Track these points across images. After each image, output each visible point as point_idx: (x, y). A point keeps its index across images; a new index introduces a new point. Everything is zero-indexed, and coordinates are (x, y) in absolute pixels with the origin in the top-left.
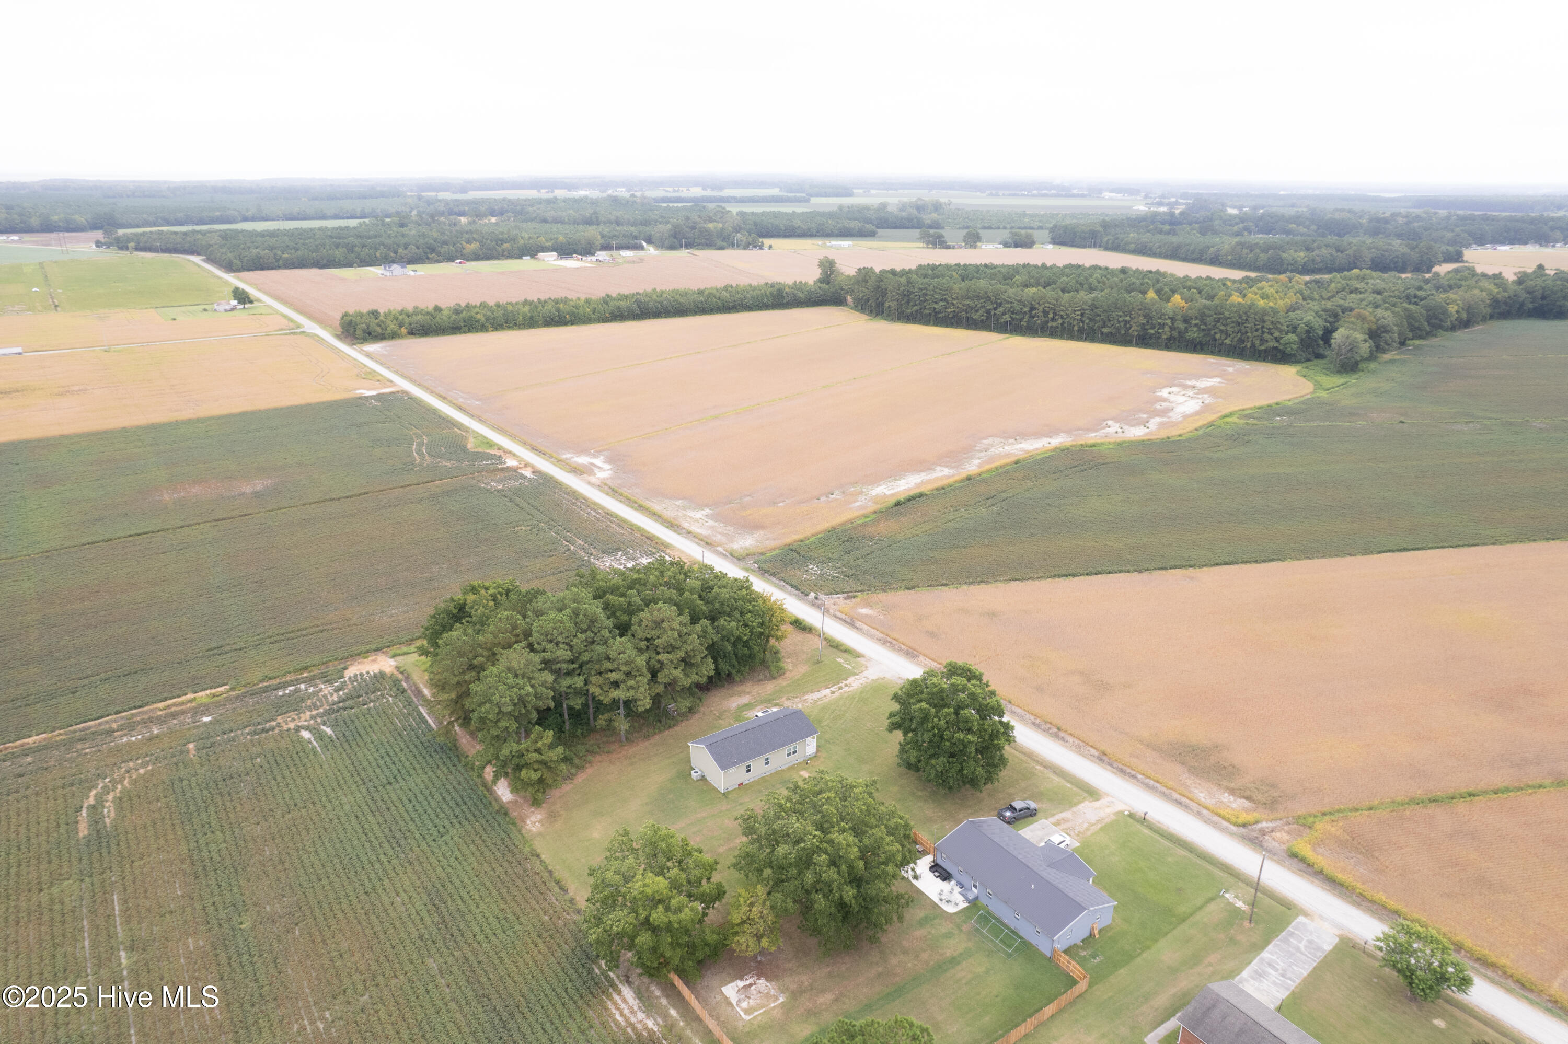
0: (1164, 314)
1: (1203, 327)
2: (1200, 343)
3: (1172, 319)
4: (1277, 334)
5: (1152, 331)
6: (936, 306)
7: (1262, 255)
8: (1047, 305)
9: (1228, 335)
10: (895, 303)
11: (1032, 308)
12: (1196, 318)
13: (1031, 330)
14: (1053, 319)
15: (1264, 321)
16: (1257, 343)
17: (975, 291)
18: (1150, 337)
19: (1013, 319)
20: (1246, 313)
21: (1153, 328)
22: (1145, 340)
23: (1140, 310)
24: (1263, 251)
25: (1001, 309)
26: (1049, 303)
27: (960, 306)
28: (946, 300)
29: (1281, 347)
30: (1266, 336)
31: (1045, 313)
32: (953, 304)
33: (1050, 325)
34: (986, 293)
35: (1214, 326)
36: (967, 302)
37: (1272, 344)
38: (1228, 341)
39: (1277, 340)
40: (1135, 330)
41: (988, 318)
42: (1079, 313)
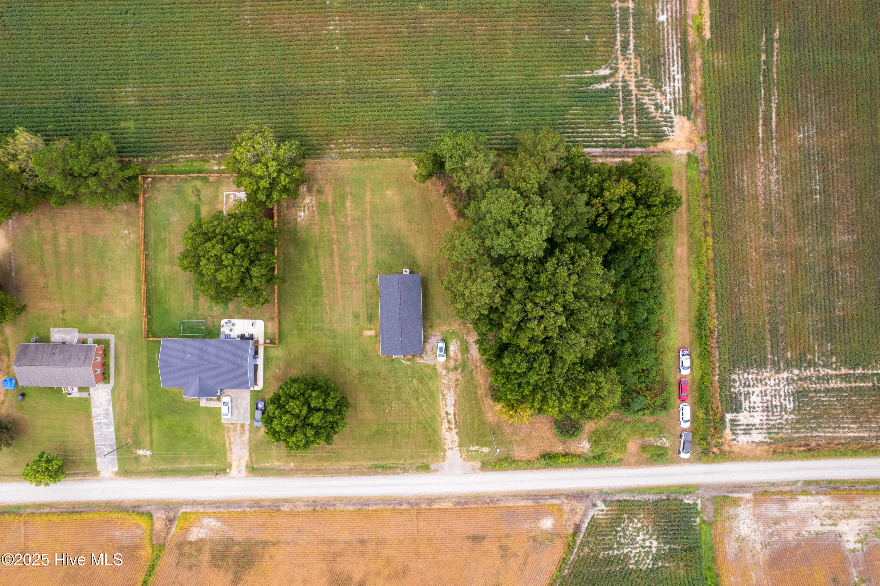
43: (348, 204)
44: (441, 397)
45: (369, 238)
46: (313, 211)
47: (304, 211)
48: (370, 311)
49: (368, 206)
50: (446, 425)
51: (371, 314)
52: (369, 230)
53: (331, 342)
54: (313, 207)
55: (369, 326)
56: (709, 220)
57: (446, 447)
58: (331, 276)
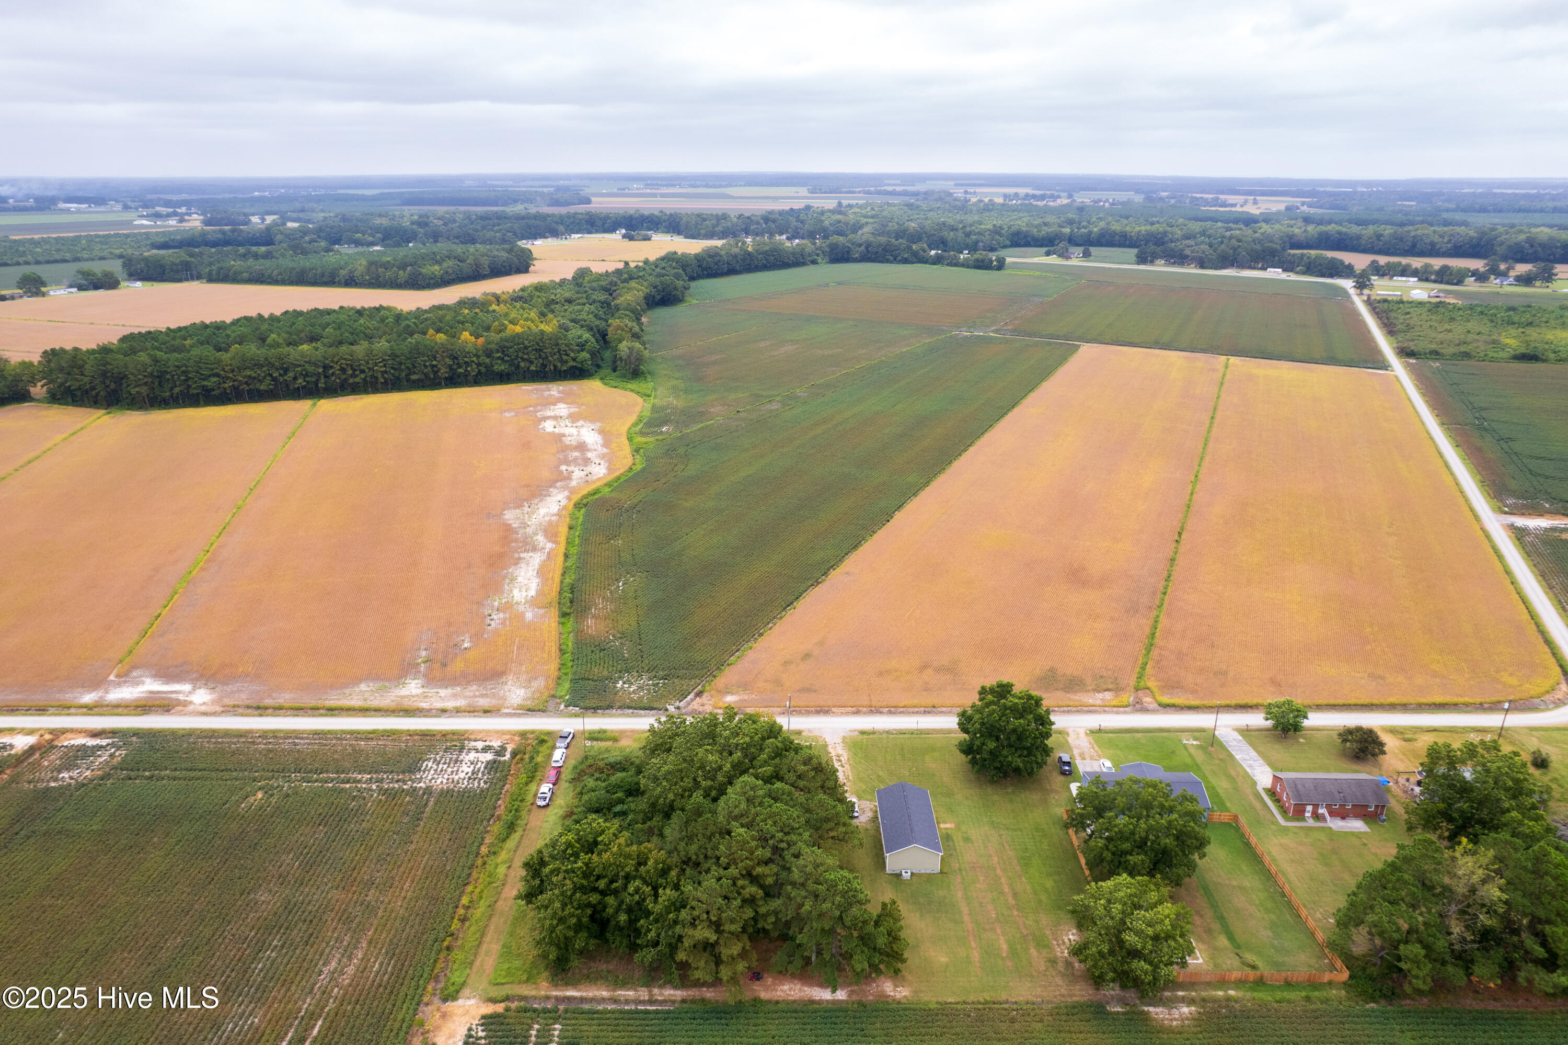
0: (468, 353)
1: (506, 358)
2: (508, 374)
3: (478, 357)
4: (572, 355)
5: (461, 370)
6: (205, 383)
7: (401, 272)
8: (343, 362)
9: (532, 362)
10: (145, 388)
11: (326, 367)
12: (498, 351)
13: (332, 391)
14: (352, 376)
15: (558, 344)
16: (559, 364)
17: (252, 359)
18: (459, 376)
19: (308, 382)
20: (541, 340)
21: (460, 367)
22: (454, 380)
23: (443, 352)
24: (399, 268)
25: (291, 374)
26: (345, 359)
27: (240, 379)
28: (218, 375)
29: (579, 365)
30: (565, 357)
31: (343, 370)
32: (228, 378)
33: (351, 381)
34: (266, 359)
35: (517, 356)
36: (248, 373)
37: (572, 363)
38: (533, 368)
39: (574, 360)
40: (443, 372)
41: (275, 385)
42: (381, 364)
43: (1005, 946)
44: (851, 778)
45: (965, 910)
46: (1055, 940)
47: (1070, 940)
48: (951, 844)
49: (973, 944)
50: (844, 759)
51: (947, 841)
52: (966, 918)
53: (994, 819)
54: (1058, 945)
55: (949, 832)
56: (455, 921)
57: (841, 745)
58: (1010, 874)
